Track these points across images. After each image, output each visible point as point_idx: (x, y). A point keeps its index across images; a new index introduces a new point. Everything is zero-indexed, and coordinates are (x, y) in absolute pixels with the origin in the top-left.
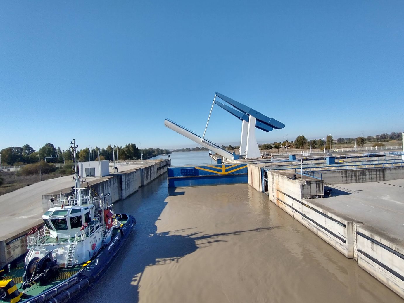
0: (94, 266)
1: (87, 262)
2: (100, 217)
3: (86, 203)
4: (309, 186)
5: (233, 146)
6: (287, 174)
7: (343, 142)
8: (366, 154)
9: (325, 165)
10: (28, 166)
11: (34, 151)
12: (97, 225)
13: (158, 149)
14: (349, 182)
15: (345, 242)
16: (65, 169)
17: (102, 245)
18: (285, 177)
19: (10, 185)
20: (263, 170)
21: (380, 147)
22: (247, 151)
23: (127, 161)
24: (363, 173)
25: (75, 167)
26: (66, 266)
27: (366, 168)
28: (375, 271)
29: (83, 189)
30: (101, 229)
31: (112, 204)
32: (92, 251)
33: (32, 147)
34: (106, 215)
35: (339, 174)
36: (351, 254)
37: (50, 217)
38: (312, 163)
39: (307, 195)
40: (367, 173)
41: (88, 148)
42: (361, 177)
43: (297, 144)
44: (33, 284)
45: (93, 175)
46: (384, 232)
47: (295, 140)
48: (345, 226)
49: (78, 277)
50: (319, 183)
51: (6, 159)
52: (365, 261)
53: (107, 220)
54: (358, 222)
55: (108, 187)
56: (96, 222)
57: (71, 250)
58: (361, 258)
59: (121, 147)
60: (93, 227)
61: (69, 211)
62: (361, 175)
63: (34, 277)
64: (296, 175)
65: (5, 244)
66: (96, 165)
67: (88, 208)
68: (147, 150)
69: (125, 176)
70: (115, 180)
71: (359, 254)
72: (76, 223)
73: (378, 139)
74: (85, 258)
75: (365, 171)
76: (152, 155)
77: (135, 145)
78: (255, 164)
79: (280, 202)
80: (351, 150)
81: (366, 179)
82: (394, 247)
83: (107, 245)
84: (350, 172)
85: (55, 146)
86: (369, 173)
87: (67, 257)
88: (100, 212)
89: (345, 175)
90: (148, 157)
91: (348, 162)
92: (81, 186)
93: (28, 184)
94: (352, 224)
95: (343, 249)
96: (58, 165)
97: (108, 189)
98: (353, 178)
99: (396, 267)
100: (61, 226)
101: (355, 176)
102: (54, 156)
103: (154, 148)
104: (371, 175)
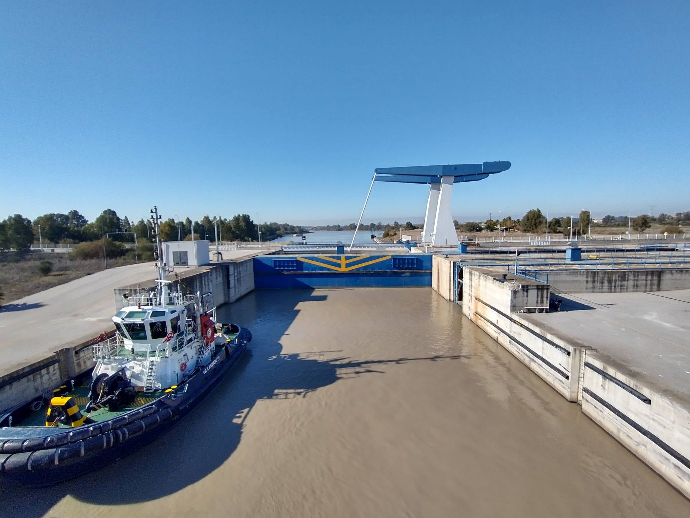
0: (181, 393)
1: (172, 387)
2: (194, 325)
3: (173, 304)
4: (525, 293)
5: (414, 223)
6: (493, 274)
7: (612, 224)
8: (642, 246)
9: (561, 262)
10: (84, 245)
11: (86, 222)
12: (189, 337)
13: (286, 224)
14: (598, 290)
15: (567, 377)
16: (141, 252)
17: (196, 366)
18: (490, 277)
19: (62, 273)
20: (457, 266)
21: (671, 235)
22: (435, 233)
23: (235, 242)
24: (623, 276)
25: (157, 248)
26: (145, 390)
27: (629, 269)
28: (604, 418)
29: (169, 283)
30: (196, 344)
31: (214, 308)
32: (180, 373)
33: (83, 216)
34: (203, 323)
35: (581, 277)
36: (574, 395)
37: (123, 319)
38: (542, 257)
39: (521, 308)
40: (631, 277)
41: (173, 220)
42: (620, 283)
43: (526, 225)
44: (100, 407)
45: (185, 263)
46: (625, 364)
47: (524, 217)
48: (569, 354)
49: (157, 405)
50: (542, 290)
51: (46, 233)
52: (592, 404)
53: (204, 330)
54: (590, 348)
55: (208, 282)
56: (188, 333)
57: (152, 369)
58: (587, 400)
59: (226, 220)
60: (183, 339)
61: (149, 313)
62: (619, 280)
63: (101, 399)
64: (507, 275)
65: (74, 352)
66: (190, 247)
67: (175, 311)
68: (267, 226)
69: (234, 266)
70: (218, 273)
71: (585, 394)
72: (159, 331)
73: (679, 220)
74: (171, 382)
75: (627, 273)
76: (275, 234)
77: (248, 216)
78: (445, 256)
79: (480, 317)
80: (619, 237)
81: (627, 287)
82: (631, 383)
83: (203, 367)
84: (600, 275)
85: (118, 215)
86: (634, 277)
87: (145, 378)
88: (194, 318)
89: (592, 279)
90: (269, 237)
91: (604, 258)
92: (167, 278)
93: (88, 272)
94: (580, 351)
95: (564, 387)
96: (127, 246)
97: (208, 285)
98: (606, 284)
99: (631, 411)
100: (140, 333)
101: (610, 281)
102: (120, 230)
103: (279, 224)
104: (637, 280)
